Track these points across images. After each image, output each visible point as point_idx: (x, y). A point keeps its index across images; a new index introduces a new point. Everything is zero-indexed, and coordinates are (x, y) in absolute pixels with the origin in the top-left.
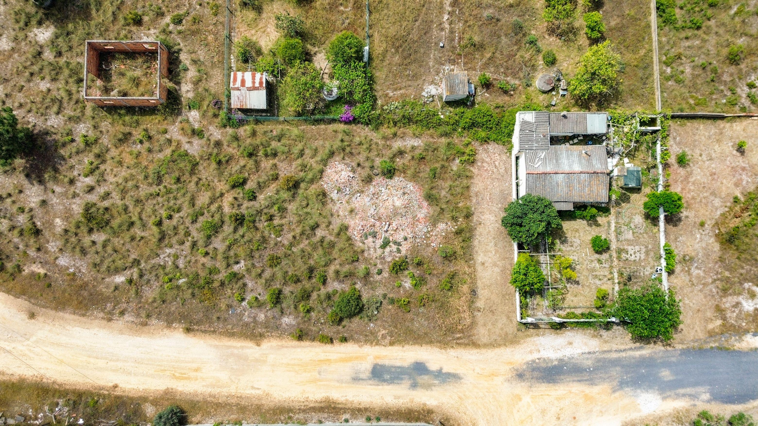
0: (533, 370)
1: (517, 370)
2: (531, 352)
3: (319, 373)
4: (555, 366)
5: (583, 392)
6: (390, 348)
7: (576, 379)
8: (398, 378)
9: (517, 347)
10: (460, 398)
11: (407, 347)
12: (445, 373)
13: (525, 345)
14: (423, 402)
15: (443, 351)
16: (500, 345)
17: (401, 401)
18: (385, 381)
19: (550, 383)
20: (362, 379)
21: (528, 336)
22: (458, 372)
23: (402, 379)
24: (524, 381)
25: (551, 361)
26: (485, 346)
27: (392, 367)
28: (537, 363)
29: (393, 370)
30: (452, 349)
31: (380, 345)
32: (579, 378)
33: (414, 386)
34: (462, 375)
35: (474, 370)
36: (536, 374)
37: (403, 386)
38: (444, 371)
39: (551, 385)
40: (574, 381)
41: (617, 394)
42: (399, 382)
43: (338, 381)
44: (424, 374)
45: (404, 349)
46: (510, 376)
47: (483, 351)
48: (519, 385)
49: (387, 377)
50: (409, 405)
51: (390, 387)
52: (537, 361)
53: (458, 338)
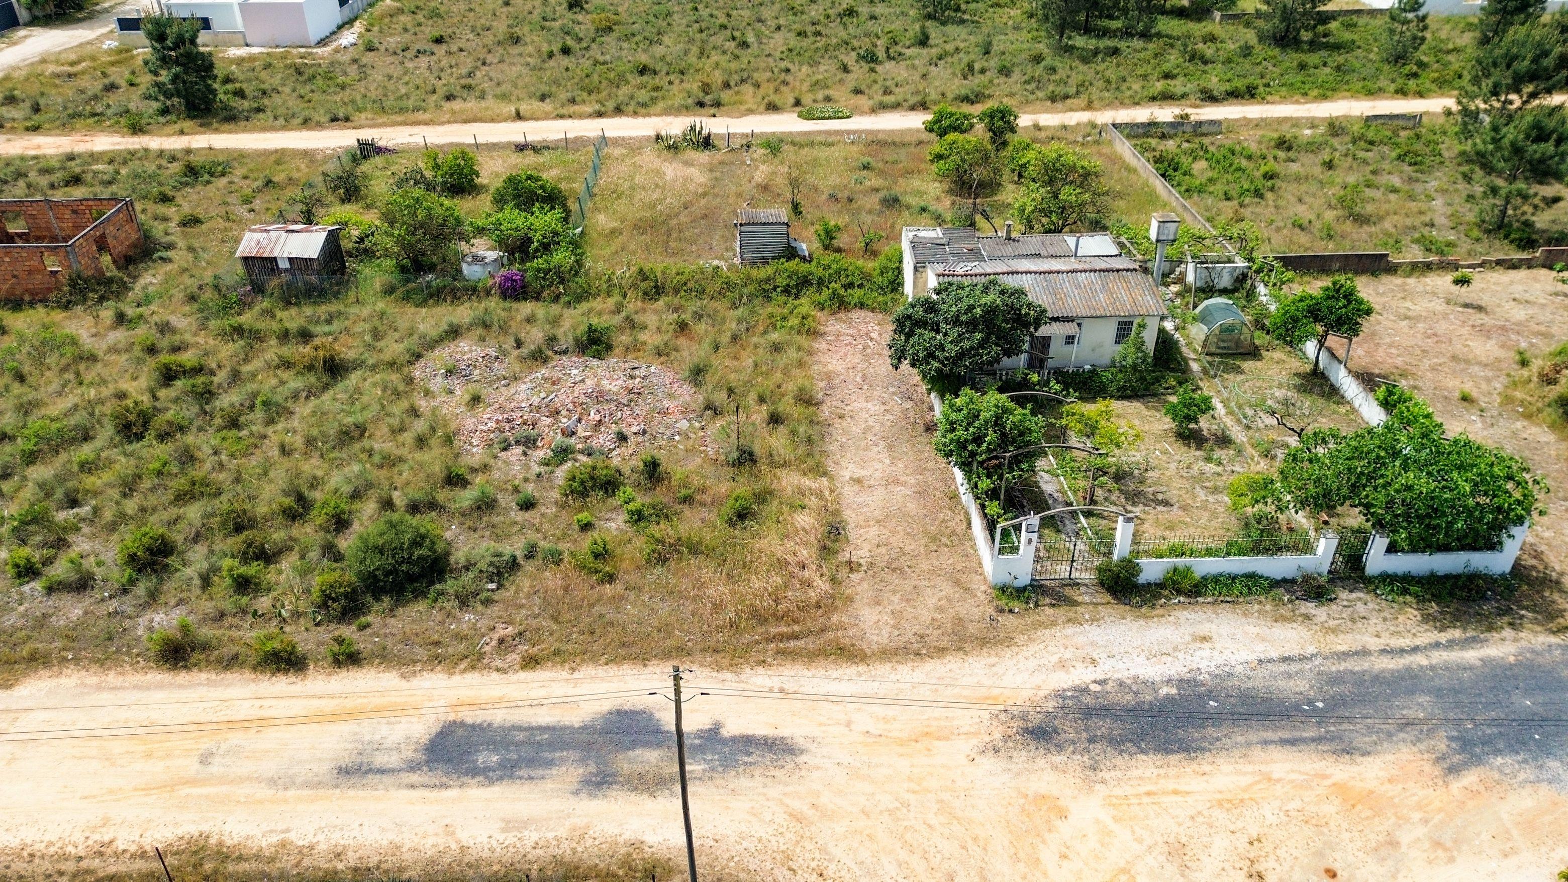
0: (1088, 713)
1: (1024, 717)
2: (1062, 665)
3: (205, 759)
4: (1169, 698)
5: (1325, 777)
6: (522, 675)
7: (1270, 735)
8: (532, 762)
9: (1008, 653)
10: (798, 818)
11: (588, 671)
12: (734, 739)
13: (1033, 648)
14: (628, 835)
15: (728, 675)
16: (941, 651)
17: (531, 836)
18: (474, 772)
19: (1168, 752)
20: (382, 771)
21: (1042, 625)
22: (784, 732)
23: (550, 763)
24: (1060, 748)
25: (1152, 685)
26: (887, 654)
27: (520, 728)
28: (1096, 695)
29: (520, 736)
30: (760, 670)
31: (488, 667)
32: (1286, 735)
33: (599, 785)
34: (800, 742)
35: (848, 724)
36: (1103, 726)
37: (549, 785)
38: (730, 729)
39: (1174, 758)
40: (1266, 743)
41: (1471, 778)
42: (540, 772)
43: (273, 782)
44: (648, 745)
45: (576, 675)
46: (997, 735)
47: (883, 669)
48: (1041, 762)
49: (487, 758)
50: (565, 850)
51: (497, 791)
52: (1095, 688)
53: (782, 637)
